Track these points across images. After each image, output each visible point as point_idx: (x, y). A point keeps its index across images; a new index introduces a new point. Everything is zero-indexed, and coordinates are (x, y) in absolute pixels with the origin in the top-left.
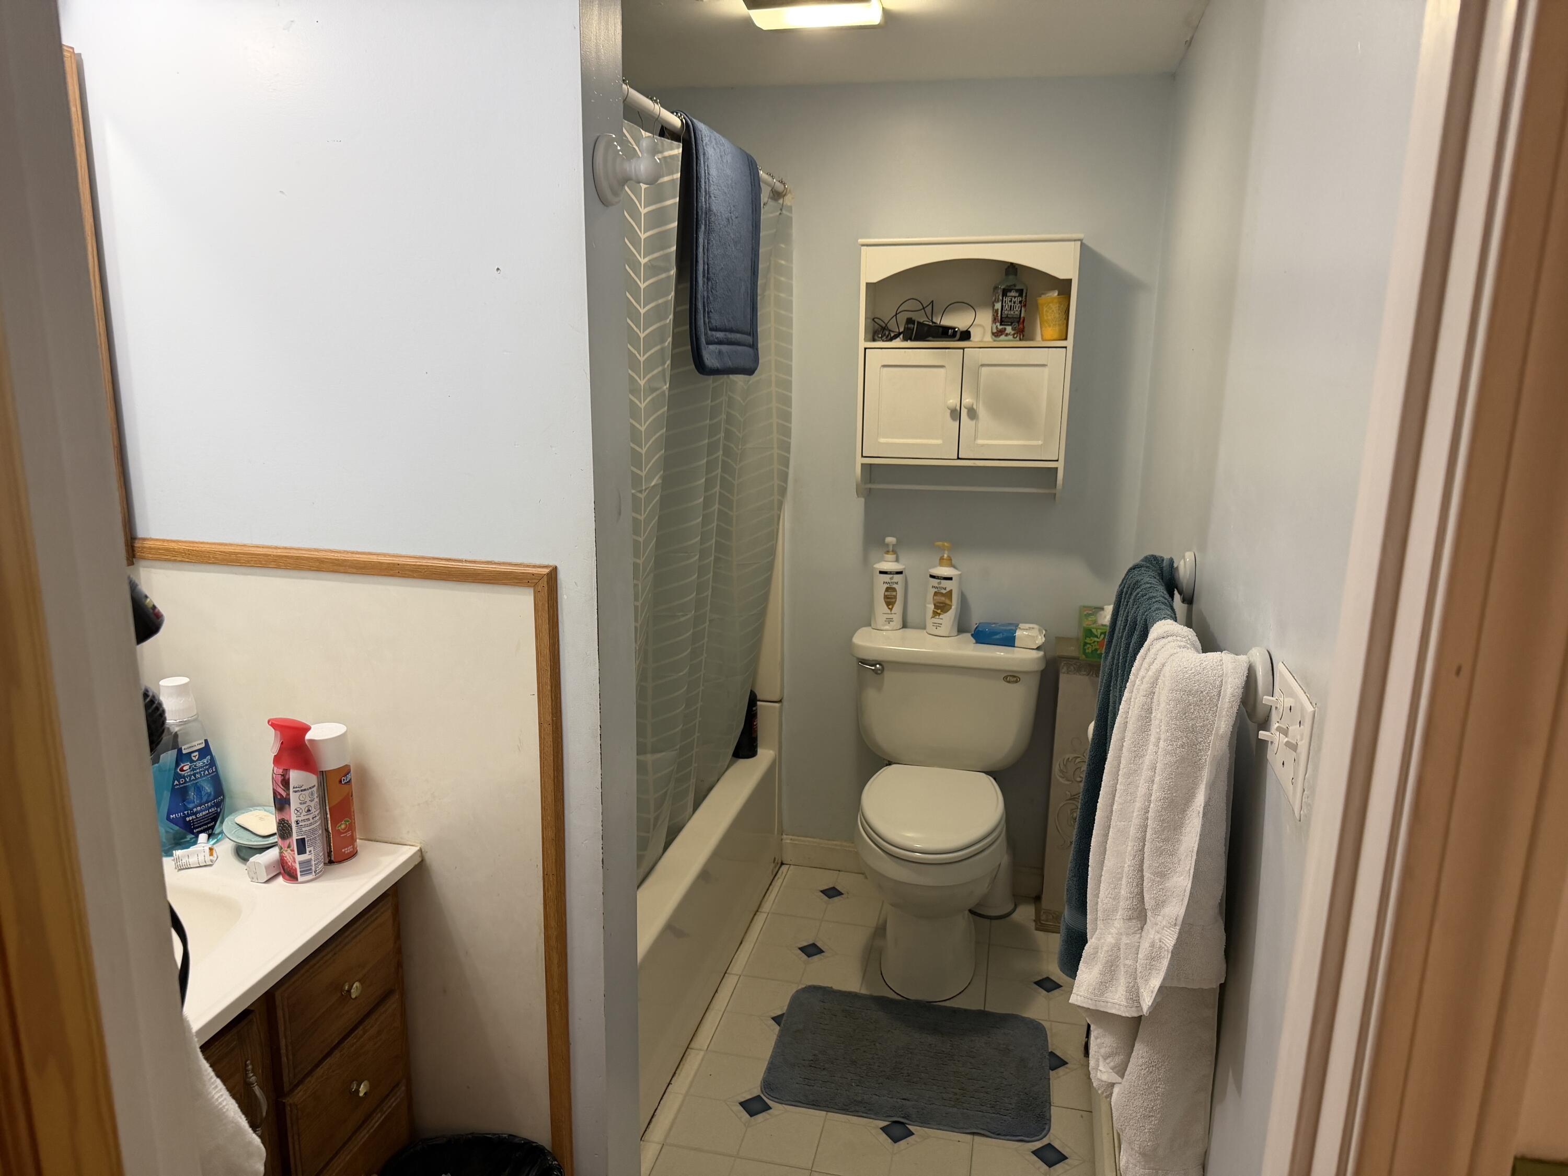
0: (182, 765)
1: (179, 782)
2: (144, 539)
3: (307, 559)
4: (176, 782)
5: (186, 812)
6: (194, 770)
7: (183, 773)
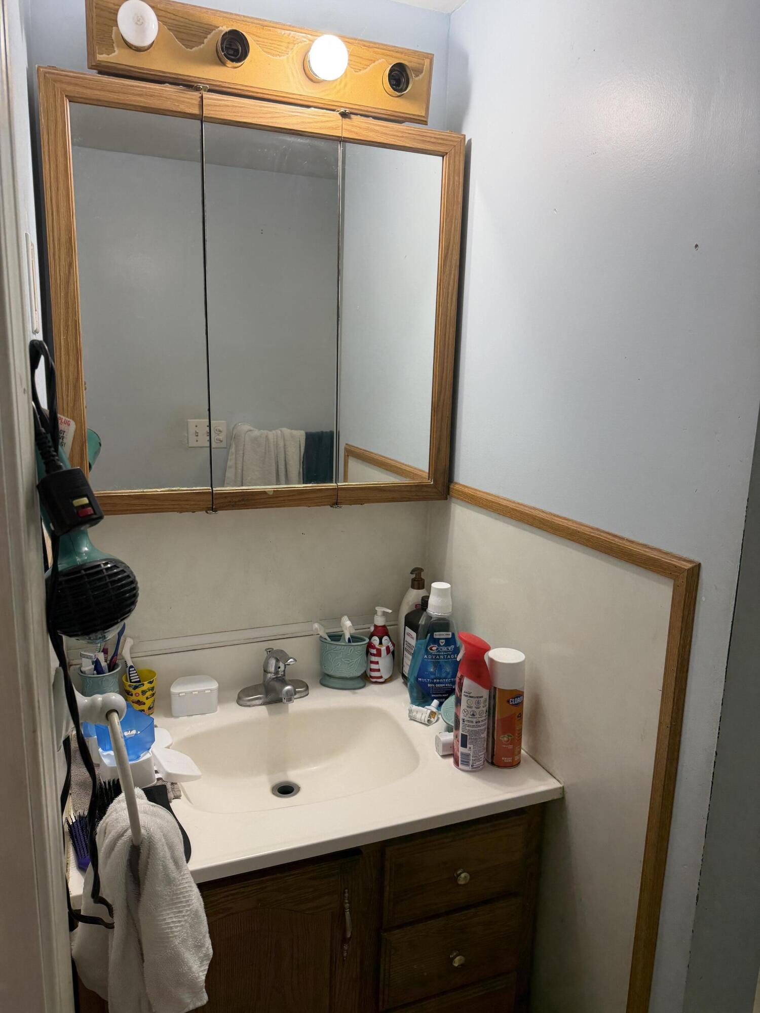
0: (432, 646)
1: (428, 657)
2: (456, 483)
3: (527, 515)
4: (426, 656)
5: (428, 680)
6: (439, 652)
7: (431, 651)
